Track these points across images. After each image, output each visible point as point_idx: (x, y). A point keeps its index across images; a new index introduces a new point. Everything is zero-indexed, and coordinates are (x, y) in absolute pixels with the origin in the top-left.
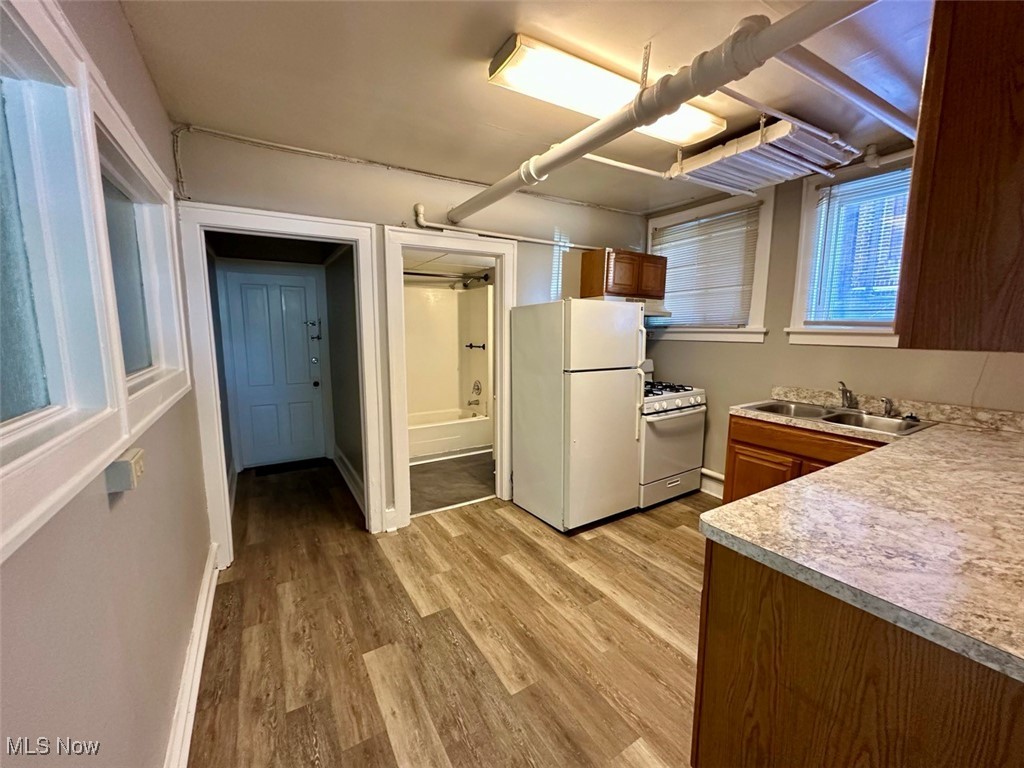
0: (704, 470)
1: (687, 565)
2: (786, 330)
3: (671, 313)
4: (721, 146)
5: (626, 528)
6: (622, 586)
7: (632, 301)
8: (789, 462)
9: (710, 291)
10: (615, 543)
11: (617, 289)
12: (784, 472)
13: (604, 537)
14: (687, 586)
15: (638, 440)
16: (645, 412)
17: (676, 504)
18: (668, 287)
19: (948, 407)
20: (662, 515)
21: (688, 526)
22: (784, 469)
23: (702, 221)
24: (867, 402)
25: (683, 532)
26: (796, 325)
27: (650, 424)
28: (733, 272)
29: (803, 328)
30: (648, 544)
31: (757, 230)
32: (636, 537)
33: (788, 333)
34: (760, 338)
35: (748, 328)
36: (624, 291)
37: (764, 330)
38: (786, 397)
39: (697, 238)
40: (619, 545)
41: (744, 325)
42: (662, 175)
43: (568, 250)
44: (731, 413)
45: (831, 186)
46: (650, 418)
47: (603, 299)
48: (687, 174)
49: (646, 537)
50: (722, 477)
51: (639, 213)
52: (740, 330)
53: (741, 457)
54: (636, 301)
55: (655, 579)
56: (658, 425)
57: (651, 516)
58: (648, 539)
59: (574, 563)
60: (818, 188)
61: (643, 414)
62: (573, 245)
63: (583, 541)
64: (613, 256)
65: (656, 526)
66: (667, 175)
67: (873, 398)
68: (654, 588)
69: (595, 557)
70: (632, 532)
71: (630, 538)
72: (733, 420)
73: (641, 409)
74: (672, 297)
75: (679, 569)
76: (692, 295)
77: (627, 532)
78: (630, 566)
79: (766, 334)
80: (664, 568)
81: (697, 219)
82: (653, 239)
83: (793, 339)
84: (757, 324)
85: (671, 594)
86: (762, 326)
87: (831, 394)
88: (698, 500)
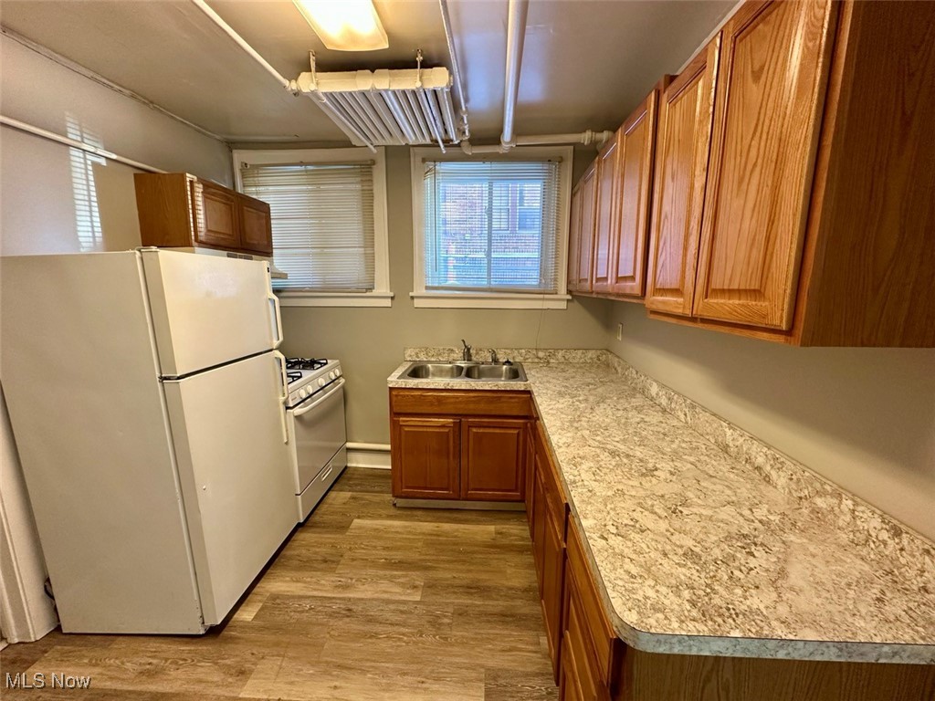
0: (349, 445)
1: (387, 573)
2: (411, 294)
3: (286, 274)
4: (368, 71)
5: (295, 562)
6: (340, 667)
7: (235, 257)
8: (449, 423)
9: (325, 250)
10: (293, 597)
11: (212, 238)
12: (448, 433)
13: (274, 597)
14: (404, 602)
15: (287, 443)
16: (291, 405)
17: (332, 494)
18: (275, 241)
19: (523, 351)
20: (327, 518)
21: (359, 517)
22: (447, 430)
23: (310, 168)
24: (477, 354)
25: (360, 528)
26: (419, 290)
27: (298, 418)
28: (350, 230)
29: (424, 292)
30: (333, 570)
31: (372, 190)
32: (316, 570)
33: (412, 298)
34: (388, 303)
35: (375, 293)
36: (222, 243)
37: (392, 294)
38: (418, 357)
39: (304, 187)
40: (301, 597)
41: (371, 289)
42: (286, 82)
43: (103, 162)
44: (391, 386)
45: (435, 162)
46: (298, 411)
47: (194, 252)
48: (325, 94)
49: (325, 561)
50: (388, 447)
51: (218, 137)
52: (368, 294)
53: (406, 429)
54: (241, 257)
55: (371, 620)
56: (306, 417)
57: (315, 525)
58: (329, 563)
59: (250, 682)
60: (424, 160)
61: (287, 408)
62: (114, 156)
63: (246, 627)
64: (199, 188)
65: (329, 537)
66: (293, 86)
67: (481, 350)
68: (374, 636)
69: (277, 644)
70: (306, 565)
71: (306, 576)
72: (394, 393)
73: (285, 403)
74: (282, 255)
75: (385, 585)
76: (308, 254)
77: (299, 569)
78: (332, 622)
79: (392, 298)
80: (369, 595)
81: (301, 164)
82: (243, 177)
83: (418, 303)
84: (383, 288)
85: (396, 628)
86: (389, 291)
87: (452, 350)
88: (349, 479)
